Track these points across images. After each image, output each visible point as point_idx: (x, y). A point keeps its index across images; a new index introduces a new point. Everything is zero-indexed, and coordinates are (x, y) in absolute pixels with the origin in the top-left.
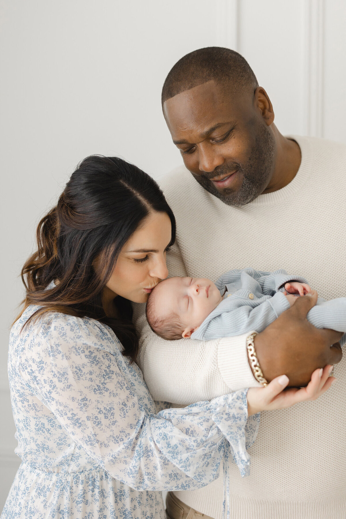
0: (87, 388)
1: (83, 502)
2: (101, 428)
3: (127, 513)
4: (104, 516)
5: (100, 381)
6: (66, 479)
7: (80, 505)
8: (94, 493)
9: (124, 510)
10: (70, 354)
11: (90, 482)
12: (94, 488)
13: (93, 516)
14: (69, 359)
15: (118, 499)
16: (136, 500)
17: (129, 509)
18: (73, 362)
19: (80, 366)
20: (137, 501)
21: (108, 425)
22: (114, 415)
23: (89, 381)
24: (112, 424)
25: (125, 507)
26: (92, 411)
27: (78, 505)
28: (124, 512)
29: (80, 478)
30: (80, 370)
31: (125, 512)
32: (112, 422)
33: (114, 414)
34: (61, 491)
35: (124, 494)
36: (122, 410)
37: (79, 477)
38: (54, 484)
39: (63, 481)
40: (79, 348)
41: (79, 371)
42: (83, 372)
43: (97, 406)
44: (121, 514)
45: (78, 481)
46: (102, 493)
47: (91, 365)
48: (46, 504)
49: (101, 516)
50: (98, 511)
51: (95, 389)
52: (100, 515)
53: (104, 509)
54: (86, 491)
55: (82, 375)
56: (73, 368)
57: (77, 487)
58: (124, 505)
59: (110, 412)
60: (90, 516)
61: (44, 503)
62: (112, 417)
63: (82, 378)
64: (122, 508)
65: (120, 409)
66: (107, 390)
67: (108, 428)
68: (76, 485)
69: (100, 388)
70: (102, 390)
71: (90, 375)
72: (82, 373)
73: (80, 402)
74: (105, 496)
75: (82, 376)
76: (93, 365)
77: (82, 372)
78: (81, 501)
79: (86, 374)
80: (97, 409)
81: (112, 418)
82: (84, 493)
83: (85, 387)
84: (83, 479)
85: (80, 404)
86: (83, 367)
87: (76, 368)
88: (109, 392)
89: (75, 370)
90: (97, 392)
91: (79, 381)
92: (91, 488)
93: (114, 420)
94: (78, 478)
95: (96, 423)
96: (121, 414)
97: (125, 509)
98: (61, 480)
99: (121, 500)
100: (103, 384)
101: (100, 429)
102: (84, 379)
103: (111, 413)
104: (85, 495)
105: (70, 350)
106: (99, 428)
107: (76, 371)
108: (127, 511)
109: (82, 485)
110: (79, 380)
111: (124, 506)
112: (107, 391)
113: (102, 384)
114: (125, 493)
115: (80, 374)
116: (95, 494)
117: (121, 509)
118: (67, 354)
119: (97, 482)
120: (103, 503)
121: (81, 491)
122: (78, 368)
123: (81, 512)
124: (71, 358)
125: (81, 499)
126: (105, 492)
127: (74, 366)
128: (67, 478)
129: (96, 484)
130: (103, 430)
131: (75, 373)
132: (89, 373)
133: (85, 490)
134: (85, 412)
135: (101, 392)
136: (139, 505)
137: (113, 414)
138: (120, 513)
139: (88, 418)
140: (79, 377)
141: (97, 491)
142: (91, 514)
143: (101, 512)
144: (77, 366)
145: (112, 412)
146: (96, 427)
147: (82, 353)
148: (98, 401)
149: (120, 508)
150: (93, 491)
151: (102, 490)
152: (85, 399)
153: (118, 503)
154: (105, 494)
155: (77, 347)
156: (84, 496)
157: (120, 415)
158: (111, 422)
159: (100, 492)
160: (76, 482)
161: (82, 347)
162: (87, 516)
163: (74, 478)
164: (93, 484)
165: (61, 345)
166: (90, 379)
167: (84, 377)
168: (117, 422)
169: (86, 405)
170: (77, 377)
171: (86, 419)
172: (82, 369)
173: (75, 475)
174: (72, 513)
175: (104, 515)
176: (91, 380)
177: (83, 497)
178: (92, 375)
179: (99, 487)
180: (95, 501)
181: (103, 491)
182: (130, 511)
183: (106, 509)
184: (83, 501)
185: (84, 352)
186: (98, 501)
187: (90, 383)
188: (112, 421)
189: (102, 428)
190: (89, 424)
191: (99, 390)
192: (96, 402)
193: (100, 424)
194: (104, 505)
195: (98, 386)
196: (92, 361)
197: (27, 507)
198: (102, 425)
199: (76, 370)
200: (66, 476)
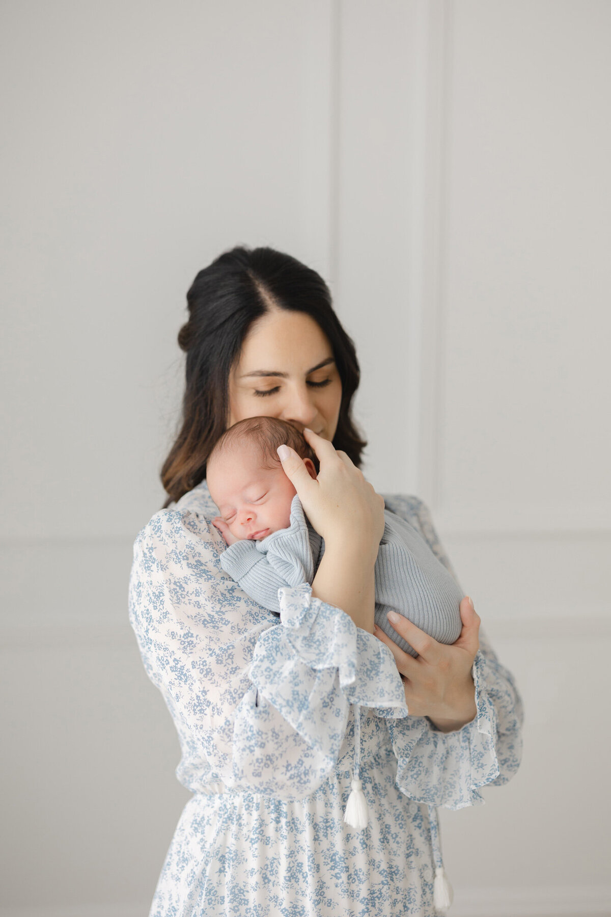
0: (190, 619)
1: (259, 841)
2: (213, 679)
3: (337, 860)
4: (298, 864)
5: (212, 608)
6: (233, 803)
7: (256, 846)
8: (280, 825)
9: (332, 853)
10: (167, 562)
11: (272, 807)
12: (280, 816)
13: (280, 864)
14: (165, 570)
15: (321, 834)
16: (357, 838)
17: (341, 853)
18: (171, 574)
19: (180, 580)
20: (359, 840)
21: (223, 674)
22: (233, 658)
23: (194, 606)
24: (231, 672)
25: (333, 849)
26: (200, 653)
27: (254, 845)
28: (332, 856)
29: (255, 801)
30: (181, 587)
31: (334, 858)
32: (230, 669)
33: (233, 656)
34: (223, 822)
35: (332, 825)
36: (247, 651)
37: (253, 798)
38: (215, 812)
39: (228, 807)
40: (181, 553)
41: (180, 589)
42: (186, 591)
43: (209, 646)
44: (326, 861)
45: (251, 804)
46: (293, 825)
47: (198, 580)
48: (204, 845)
49: (292, 865)
50: (286, 855)
51: (205, 620)
52: (290, 863)
53: (298, 852)
54: (266, 822)
55: (183, 596)
56: (170, 584)
57: (251, 814)
58: (332, 844)
59: (227, 652)
60: (274, 865)
61: (202, 844)
62: (229, 661)
63: (183, 600)
64: (328, 850)
65: (244, 649)
66: (227, 623)
67: (223, 678)
68: (248, 811)
69: (213, 620)
70: (217, 622)
71: (196, 596)
72: (183, 593)
73: (183, 639)
74: (300, 830)
75: (184, 598)
76: (199, 579)
77: (184, 591)
78: (257, 839)
79: (189, 595)
80: (208, 650)
81: (230, 663)
82: (261, 826)
83: (188, 617)
84: (259, 801)
85: (183, 643)
86: (186, 583)
87: (175, 583)
88: (230, 626)
89: (173, 586)
90: (208, 625)
91: (178, 605)
92: (273, 816)
93: (234, 666)
94: (251, 800)
95: (203, 671)
96: (246, 657)
97: (335, 852)
98: (225, 806)
99: (326, 836)
100: (219, 613)
101: (211, 681)
102: (187, 602)
103: (227, 655)
104: (262, 828)
105: (168, 556)
106: (209, 680)
107: (174, 589)
108: (337, 856)
109: (257, 810)
110: (178, 603)
111: (332, 847)
112: (226, 625)
113: (217, 612)
114: (333, 823)
115: (181, 595)
116: (282, 827)
117: (327, 852)
118: (164, 562)
119: (284, 805)
120: (296, 841)
121: (255, 822)
122: (178, 584)
123: (256, 857)
124: (168, 568)
125: (256, 836)
126: (298, 822)
127: (173, 581)
128: (234, 801)
129: (282, 809)
130: (216, 683)
131: (174, 593)
132: (195, 592)
133: (263, 821)
134: (190, 655)
135: (216, 625)
136: (362, 848)
137: (231, 657)
138: (325, 858)
139: (194, 664)
140: (179, 599)
141: (283, 821)
142: (275, 861)
143: (291, 857)
144: (177, 581)
145: (229, 652)
146: (204, 679)
147: (184, 559)
148: (210, 637)
149: (325, 850)
150: (278, 822)
151: (293, 819)
152: (190, 635)
153: (321, 841)
154: (299, 826)
155: (178, 552)
156: (263, 831)
157: (244, 658)
158: (228, 670)
159: (289, 822)
160: (247, 807)
161: (185, 551)
162: (269, 863)
163: (244, 800)
164: (278, 809)
165: (155, 548)
166: (196, 602)
167: (186, 600)
168: (239, 668)
169: (191, 644)
170: (175, 598)
171: (190, 667)
172: (184, 585)
173: (246, 795)
174: (244, 859)
175: (298, 862)
176: (198, 605)
177: (259, 832)
178: (199, 596)
179: (287, 815)
180: (281, 838)
181: (296, 822)
182: (343, 855)
183: (301, 852)
184: (259, 839)
185: (187, 559)
186: (286, 839)
187: (196, 610)
188: (230, 667)
189: (215, 680)
190: (195, 673)
191: (212, 622)
192: (208, 640)
193: (210, 674)
194: (297, 845)
195: (209, 615)
196: (199, 574)
197: (179, 852)
198: (213, 675)
199: (175, 587)
200: (232, 797)
